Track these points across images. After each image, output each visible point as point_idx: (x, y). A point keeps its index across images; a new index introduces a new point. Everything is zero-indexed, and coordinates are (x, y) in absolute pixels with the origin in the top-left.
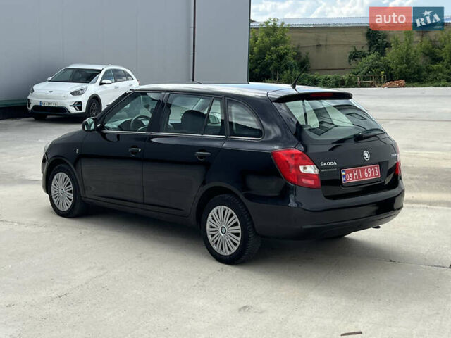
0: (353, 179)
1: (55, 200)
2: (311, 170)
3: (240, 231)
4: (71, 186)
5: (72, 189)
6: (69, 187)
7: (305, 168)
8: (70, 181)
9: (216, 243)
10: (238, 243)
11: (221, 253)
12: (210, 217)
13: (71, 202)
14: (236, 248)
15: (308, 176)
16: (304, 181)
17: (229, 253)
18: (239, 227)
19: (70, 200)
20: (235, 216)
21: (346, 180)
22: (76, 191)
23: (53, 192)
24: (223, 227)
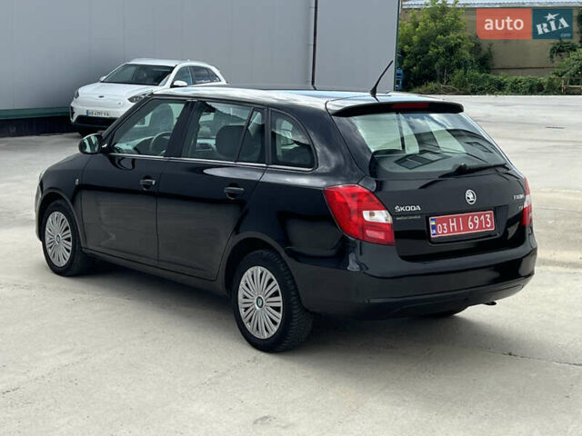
0: (449, 232)
1: (49, 251)
2: (381, 216)
3: (280, 305)
4: (69, 231)
5: (70, 235)
6: (66, 232)
7: (372, 215)
8: (67, 224)
9: (250, 321)
10: (279, 321)
11: (257, 335)
12: (242, 283)
13: (69, 255)
14: (275, 329)
15: (376, 226)
16: (370, 233)
17: (266, 336)
18: (280, 298)
19: (68, 251)
20: (275, 282)
21: (437, 233)
22: (75, 239)
23: (47, 239)
24: (259, 298)
